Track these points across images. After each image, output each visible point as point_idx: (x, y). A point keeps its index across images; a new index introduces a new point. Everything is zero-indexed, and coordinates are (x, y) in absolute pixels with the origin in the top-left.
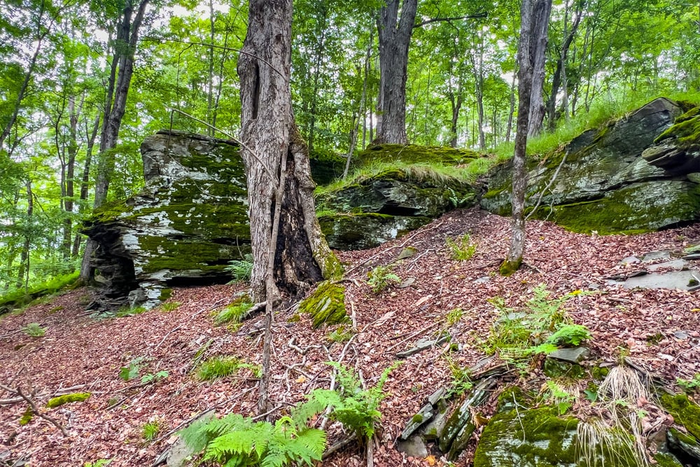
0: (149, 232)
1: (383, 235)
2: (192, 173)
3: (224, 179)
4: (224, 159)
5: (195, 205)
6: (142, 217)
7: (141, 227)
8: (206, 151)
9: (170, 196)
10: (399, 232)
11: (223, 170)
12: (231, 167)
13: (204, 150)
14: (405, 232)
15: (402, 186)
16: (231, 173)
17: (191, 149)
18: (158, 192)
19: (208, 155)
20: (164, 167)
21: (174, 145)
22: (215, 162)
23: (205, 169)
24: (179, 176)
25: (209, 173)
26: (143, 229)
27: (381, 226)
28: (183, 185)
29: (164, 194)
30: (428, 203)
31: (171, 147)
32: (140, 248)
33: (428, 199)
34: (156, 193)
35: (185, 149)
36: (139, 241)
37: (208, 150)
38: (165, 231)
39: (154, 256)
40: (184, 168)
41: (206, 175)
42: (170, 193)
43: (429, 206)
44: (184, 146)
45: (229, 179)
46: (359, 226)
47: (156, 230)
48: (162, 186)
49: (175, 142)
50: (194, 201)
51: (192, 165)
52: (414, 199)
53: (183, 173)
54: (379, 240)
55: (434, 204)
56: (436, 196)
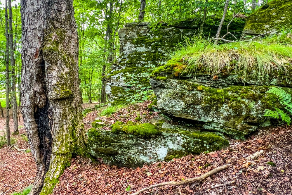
0: (116, 84)
1: (146, 153)
2: (138, 48)
3: (154, 50)
4: (155, 37)
5: (137, 68)
6: (113, 76)
7: (113, 82)
8: (145, 33)
9: (126, 63)
10: (171, 152)
11: (153, 44)
12: (158, 41)
13: (144, 32)
14: (179, 154)
15: (179, 87)
16: (157, 45)
17: (138, 33)
18: (121, 61)
19: (146, 35)
20: (124, 46)
21: (130, 32)
22: (150, 39)
23: (144, 45)
24: (131, 51)
25: (146, 47)
26: (114, 82)
27: (143, 142)
28: (132, 56)
29: (123, 62)
30: (225, 114)
31: (128, 34)
32: (111, 93)
33: (225, 107)
34: (120, 62)
35: (135, 34)
36: (111, 89)
37: (146, 32)
38: (122, 84)
39: (116, 98)
40: (133, 45)
41: (144, 48)
42: (126, 62)
43: (227, 119)
44: (135, 32)
45: (157, 49)
46: (108, 142)
47: (119, 83)
48: (123, 58)
49: (131, 30)
50: (137, 65)
51: (138, 43)
52: (198, 107)
53: (133, 49)
54: (142, 158)
55: (238, 115)
56: (246, 101)
